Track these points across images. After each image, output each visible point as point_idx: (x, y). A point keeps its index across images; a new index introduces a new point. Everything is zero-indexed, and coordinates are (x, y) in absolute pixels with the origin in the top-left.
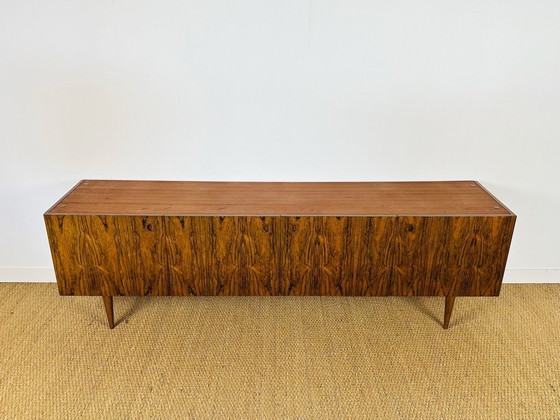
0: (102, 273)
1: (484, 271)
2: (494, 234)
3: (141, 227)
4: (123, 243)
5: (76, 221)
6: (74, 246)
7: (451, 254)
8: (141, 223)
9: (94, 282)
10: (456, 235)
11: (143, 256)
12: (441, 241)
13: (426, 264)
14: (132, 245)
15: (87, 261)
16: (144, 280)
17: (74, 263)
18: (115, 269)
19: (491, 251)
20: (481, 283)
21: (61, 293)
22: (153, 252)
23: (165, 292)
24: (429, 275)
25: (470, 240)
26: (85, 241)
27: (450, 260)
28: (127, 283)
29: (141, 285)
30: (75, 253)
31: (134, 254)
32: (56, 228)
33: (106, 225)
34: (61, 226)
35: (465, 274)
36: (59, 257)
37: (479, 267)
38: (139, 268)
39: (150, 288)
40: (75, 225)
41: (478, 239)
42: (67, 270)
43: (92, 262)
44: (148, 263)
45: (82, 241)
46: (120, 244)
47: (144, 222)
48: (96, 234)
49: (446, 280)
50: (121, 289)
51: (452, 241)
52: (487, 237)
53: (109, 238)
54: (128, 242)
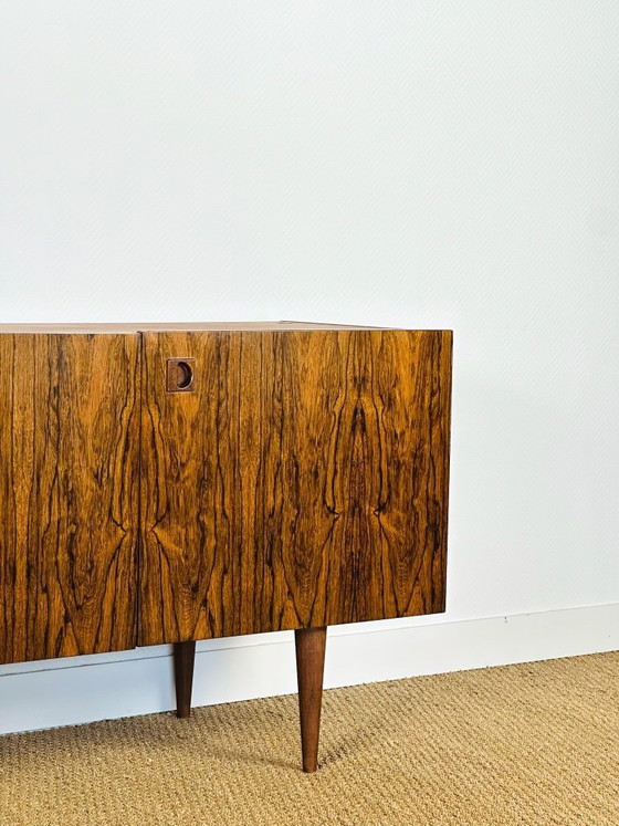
1: (398, 524)
2: (406, 391)
7: (304, 466)
10: (310, 398)
12: (272, 421)
13: (237, 508)
19: (405, 450)
20: (393, 567)
24: (249, 550)
25: (349, 413)
27: (303, 486)
35: (349, 536)
37: (381, 508)
41: (369, 411)
49: (299, 565)
51: (302, 421)
52: (389, 403)
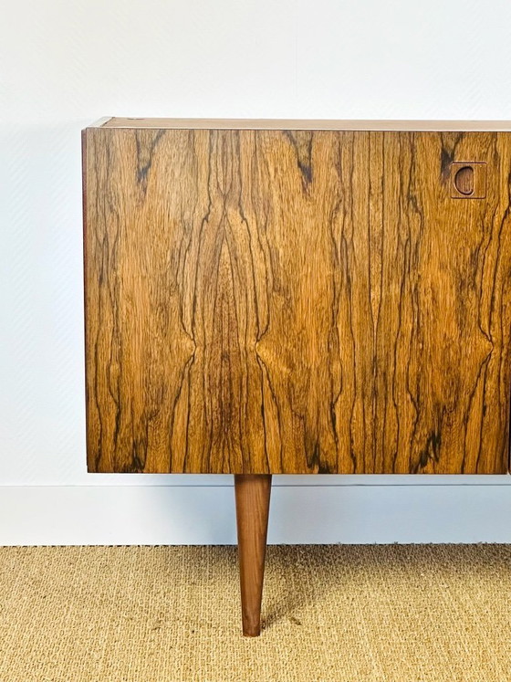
0: (262, 374)
3: (434, 176)
4: (360, 246)
5: (202, 151)
6: (178, 255)
8: (435, 161)
9: (227, 412)
11: (426, 298)
14: (390, 249)
15: (218, 317)
16: (417, 403)
17: (165, 330)
18: (314, 356)
21: (96, 463)
22: (464, 284)
23: (489, 458)
26: (223, 234)
28: (352, 413)
29: (402, 423)
30: (175, 288)
31: (395, 289)
32: (124, 182)
33: (307, 172)
34: (142, 173)
36: (115, 304)
38: (403, 352)
39: (435, 440)
40: (195, 171)
42: (135, 360)
43: (233, 326)
44: (442, 328)
45: (209, 240)
46: (348, 246)
47: (446, 158)
48: (268, 208)
50: (327, 441)
53: (310, 222)
54: (375, 242)
